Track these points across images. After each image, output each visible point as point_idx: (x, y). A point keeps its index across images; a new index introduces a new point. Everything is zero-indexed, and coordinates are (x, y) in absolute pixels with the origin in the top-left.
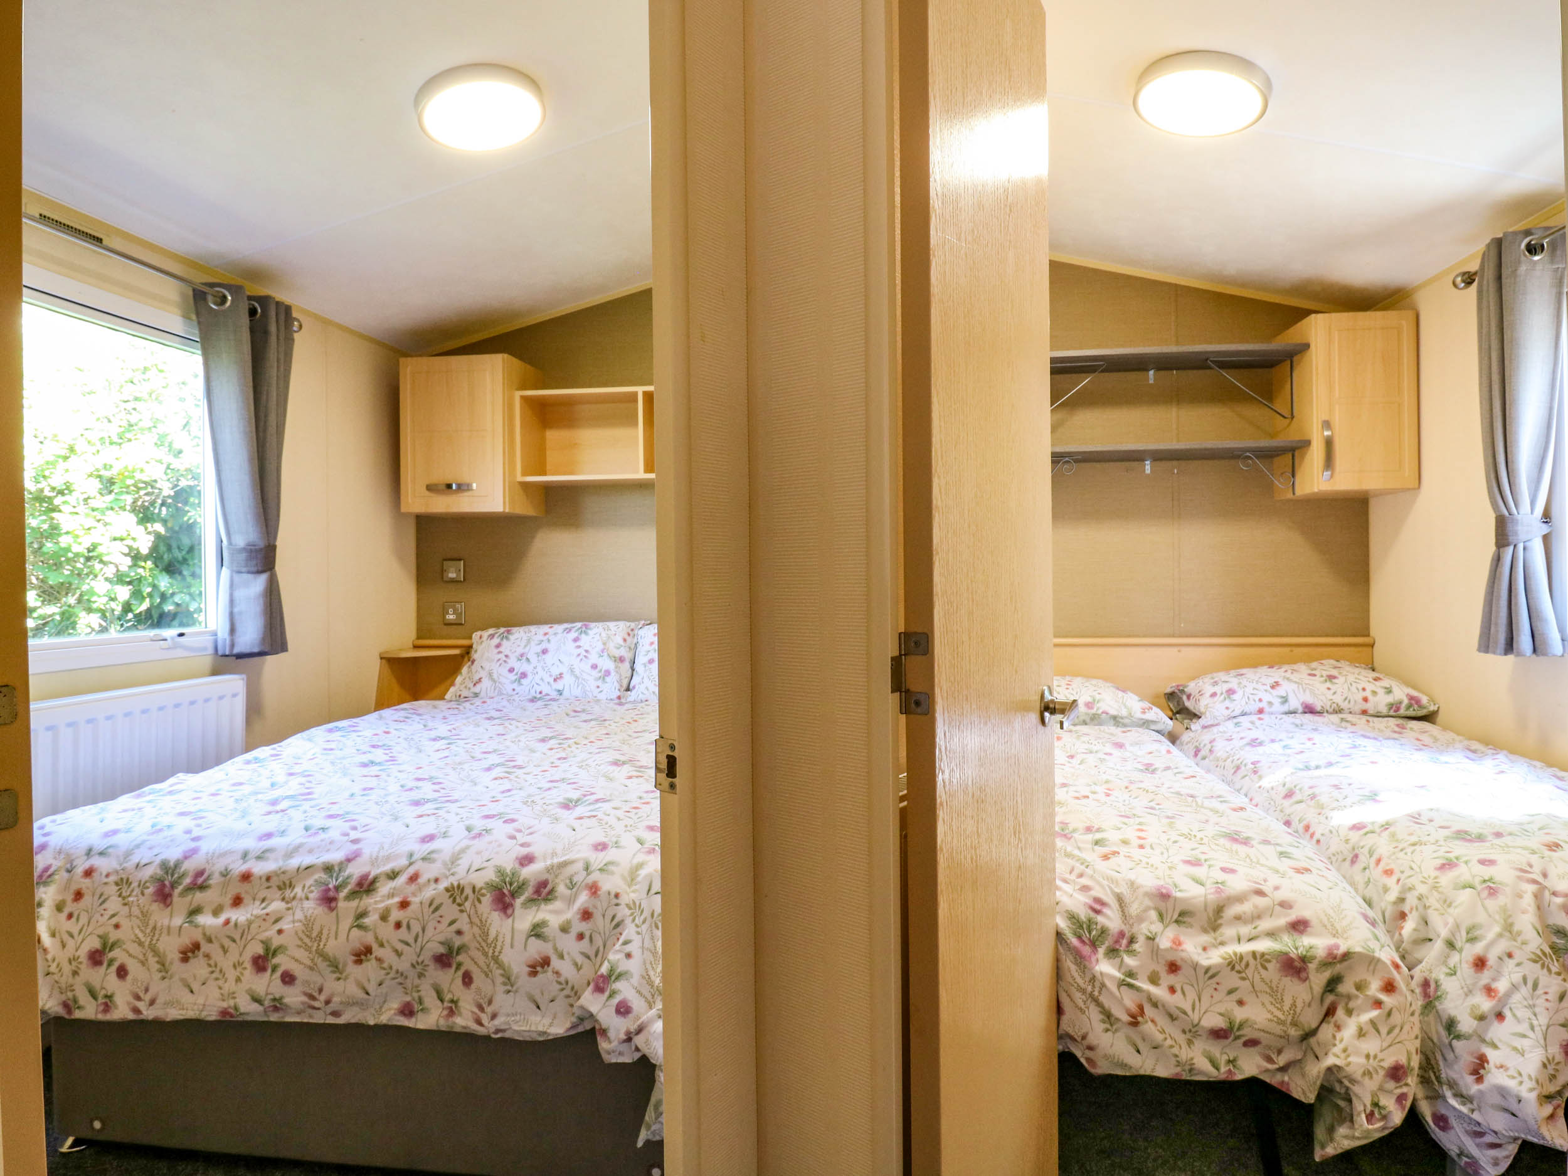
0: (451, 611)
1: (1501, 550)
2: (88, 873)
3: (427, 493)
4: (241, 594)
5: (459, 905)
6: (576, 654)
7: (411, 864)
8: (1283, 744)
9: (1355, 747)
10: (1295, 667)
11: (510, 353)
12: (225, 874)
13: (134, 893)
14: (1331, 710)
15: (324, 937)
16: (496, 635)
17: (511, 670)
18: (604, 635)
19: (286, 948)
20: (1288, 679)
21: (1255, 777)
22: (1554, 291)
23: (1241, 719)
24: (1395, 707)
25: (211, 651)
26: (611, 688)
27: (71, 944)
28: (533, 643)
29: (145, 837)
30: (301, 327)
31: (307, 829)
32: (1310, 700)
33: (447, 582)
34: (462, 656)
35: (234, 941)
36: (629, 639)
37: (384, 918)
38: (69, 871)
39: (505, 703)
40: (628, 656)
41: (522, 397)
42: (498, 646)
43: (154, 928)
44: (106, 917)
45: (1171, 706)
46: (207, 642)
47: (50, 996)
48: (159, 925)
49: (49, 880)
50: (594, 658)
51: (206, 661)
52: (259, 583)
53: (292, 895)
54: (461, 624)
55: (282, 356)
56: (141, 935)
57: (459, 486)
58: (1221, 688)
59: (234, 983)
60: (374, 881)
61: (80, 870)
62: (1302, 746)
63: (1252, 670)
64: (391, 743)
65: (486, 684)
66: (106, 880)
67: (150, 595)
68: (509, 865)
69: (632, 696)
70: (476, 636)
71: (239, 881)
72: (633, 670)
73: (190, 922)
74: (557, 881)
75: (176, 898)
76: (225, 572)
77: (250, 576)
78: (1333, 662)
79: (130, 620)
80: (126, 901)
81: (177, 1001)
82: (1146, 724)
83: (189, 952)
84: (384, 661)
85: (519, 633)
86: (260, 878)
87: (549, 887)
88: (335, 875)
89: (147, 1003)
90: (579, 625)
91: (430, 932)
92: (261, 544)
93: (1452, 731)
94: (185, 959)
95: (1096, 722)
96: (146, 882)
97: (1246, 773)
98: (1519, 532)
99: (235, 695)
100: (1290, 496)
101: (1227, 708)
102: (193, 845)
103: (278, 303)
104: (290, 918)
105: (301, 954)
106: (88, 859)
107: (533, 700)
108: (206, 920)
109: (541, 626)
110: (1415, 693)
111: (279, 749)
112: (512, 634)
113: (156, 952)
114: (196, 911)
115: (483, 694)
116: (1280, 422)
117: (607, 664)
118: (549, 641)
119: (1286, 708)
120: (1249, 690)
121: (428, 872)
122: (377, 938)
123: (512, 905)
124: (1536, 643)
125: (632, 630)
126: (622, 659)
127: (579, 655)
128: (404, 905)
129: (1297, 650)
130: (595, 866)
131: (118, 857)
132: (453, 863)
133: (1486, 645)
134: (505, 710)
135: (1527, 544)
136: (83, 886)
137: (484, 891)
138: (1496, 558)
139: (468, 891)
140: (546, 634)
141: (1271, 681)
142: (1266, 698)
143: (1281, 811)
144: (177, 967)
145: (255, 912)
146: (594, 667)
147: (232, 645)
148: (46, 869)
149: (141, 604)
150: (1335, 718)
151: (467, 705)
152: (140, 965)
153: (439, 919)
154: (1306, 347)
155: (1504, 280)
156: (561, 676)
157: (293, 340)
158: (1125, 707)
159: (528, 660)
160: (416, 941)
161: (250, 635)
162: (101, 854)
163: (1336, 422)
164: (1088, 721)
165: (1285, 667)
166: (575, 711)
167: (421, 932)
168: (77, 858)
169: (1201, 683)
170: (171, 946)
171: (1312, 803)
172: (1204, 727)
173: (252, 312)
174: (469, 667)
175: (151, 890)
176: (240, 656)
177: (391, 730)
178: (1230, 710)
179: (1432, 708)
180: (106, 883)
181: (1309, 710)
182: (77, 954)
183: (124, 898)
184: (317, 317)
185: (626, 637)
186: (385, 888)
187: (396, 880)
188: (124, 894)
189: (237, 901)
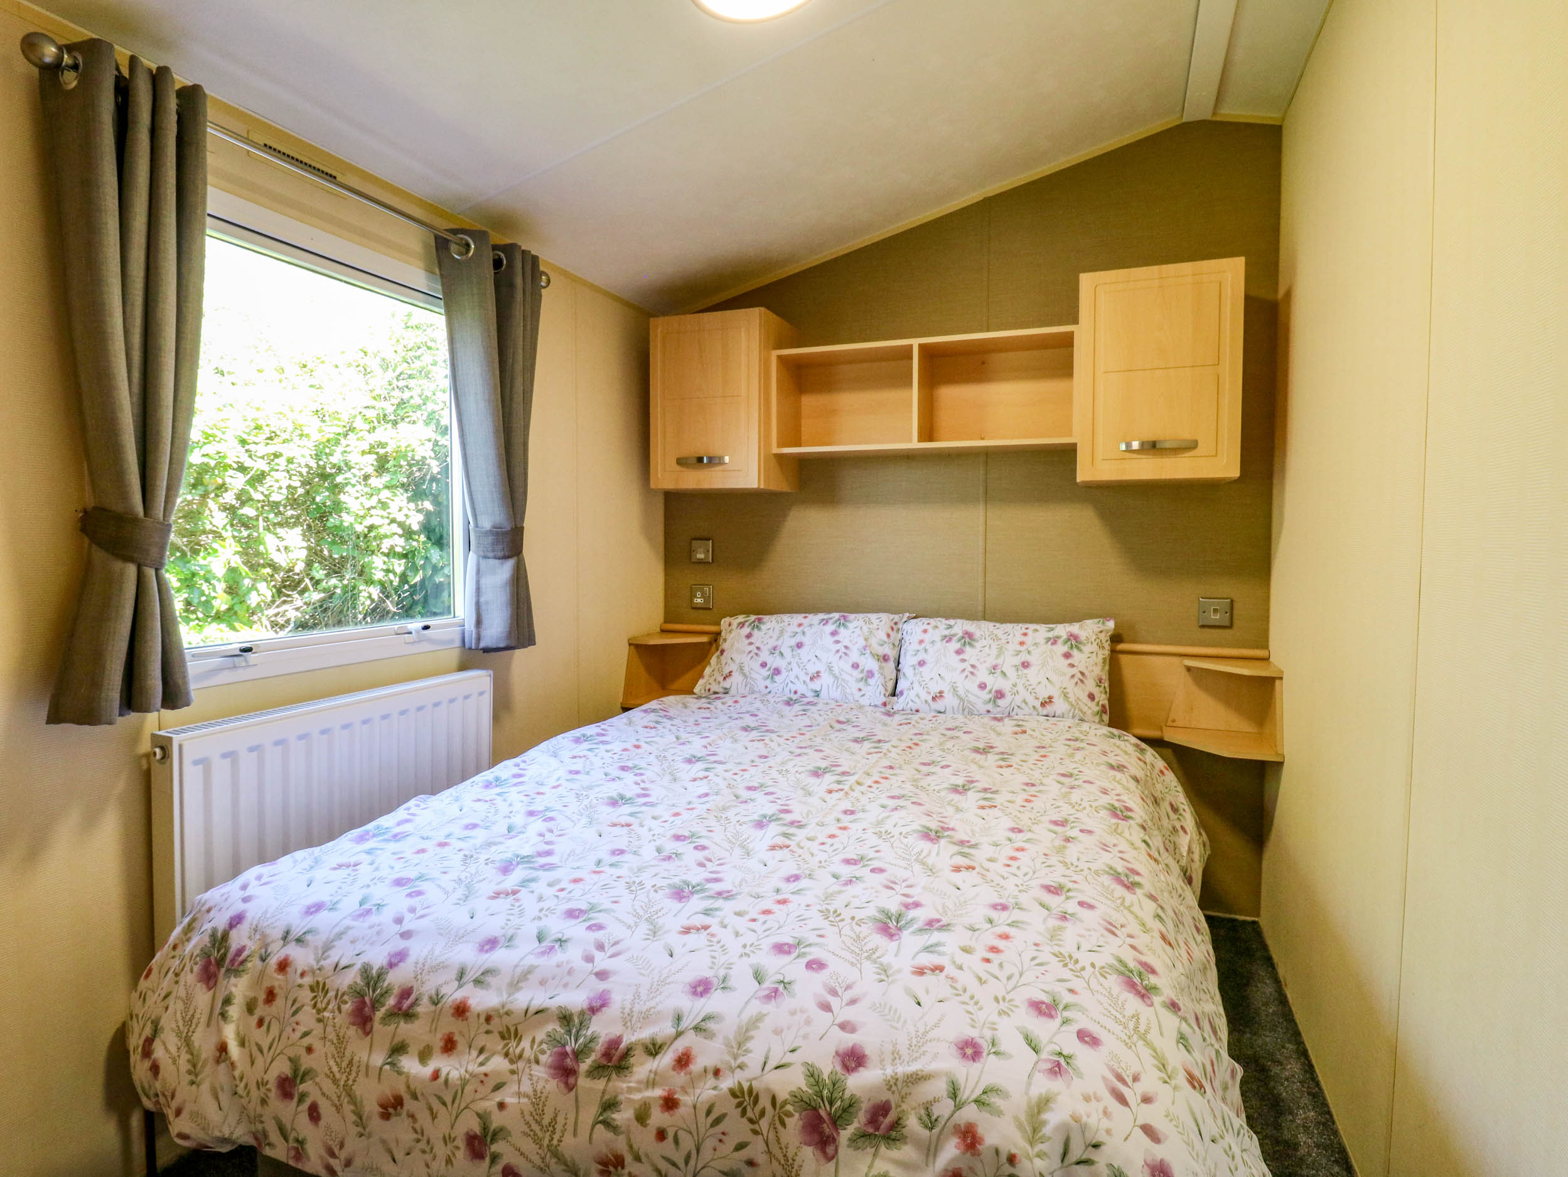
0: (699, 594)
2: (283, 966)
3: (678, 468)
4: (488, 582)
5: (751, 1121)
6: (834, 650)
7: (679, 1034)
11: (768, 308)
12: (436, 1001)
13: (330, 1007)
15: (559, 1127)
16: (747, 624)
17: (764, 665)
18: (865, 628)
19: (509, 1133)
25: (458, 643)
26: (875, 692)
27: (260, 1062)
28: (786, 636)
29: (348, 922)
30: (549, 281)
31: (540, 938)
33: (695, 563)
34: (710, 644)
35: (444, 1104)
36: (893, 634)
37: (642, 1117)
38: (263, 960)
39: (758, 704)
40: (892, 653)
41: (780, 357)
42: (749, 636)
43: (351, 1063)
44: (298, 1034)
46: (454, 634)
47: (239, 1122)
48: (356, 1058)
49: (241, 968)
50: (854, 656)
51: (453, 656)
52: (505, 570)
53: (518, 1051)
54: (709, 609)
55: (528, 312)
56: (335, 1069)
57: (710, 459)
59: (444, 1163)
60: (628, 1053)
61: (273, 961)
64: (643, 764)
65: (736, 680)
66: (300, 981)
67: (423, 567)
68: (827, 1067)
69: (899, 703)
70: (725, 622)
71: (453, 1015)
72: (898, 670)
73: (393, 1064)
74: (904, 1107)
75: (377, 1025)
76: (472, 556)
77: (497, 561)
79: (407, 591)
80: (320, 1016)
81: (377, 1168)
83: (391, 1107)
84: (632, 647)
85: (771, 623)
86: (479, 1015)
87: (891, 1117)
88: (574, 1031)
89: (343, 1163)
90: (836, 615)
91: (707, 1154)
92: (508, 526)
94: (386, 1116)
96: (343, 994)
99: (481, 694)
102: (402, 944)
103: (523, 252)
104: (515, 1088)
105: (528, 1146)
106: (284, 946)
107: (789, 703)
108: (410, 1064)
109: (795, 616)
111: (522, 765)
112: (764, 623)
113: (353, 1100)
114: (399, 1049)
115: (733, 692)
117: (870, 664)
118: (804, 633)
121: (707, 1054)
122: (631, 1147)
123: (834, 1140)
125: (896, 623)
126: (885, 658)
127: (838, 651)
128: (670, 1103)
130: (968, 1092)
131: (316, 948)
132: (740, 1046)
134: (761, 715)
136: (276, 984)
137: (789, 1108)
139: (765, 1102)
140: (800, 625)
144: (376, 1124)
145: (471, 1068)
146: (855, 666)
147: (479, 639)
148: (240, 952)
149: (415, 575)
151: (718, 703)
152: (334, 1109)
153: (722, 1137)
156: (818, 675)
157: (541, 296)
159: (781, 654)
160: (687, 1163)
161: (496, 629)
162: (299, 941)
166: (839, 722)
167: (694, 1152)
168: (273, 942)
170: (370, 1093)
173: (497, 263)
174: (718, 657)
175: (347, 1007)
176: (487, 650)
177: (642, 744)
180: (300, 986)
182: (266, 1078)
183: (319, 1011)
184: (565, 274)
185: (890, 631)
186: (643, 1068)
187: (658, 1057)
188: (319, 1005)
189: (449, 1046)
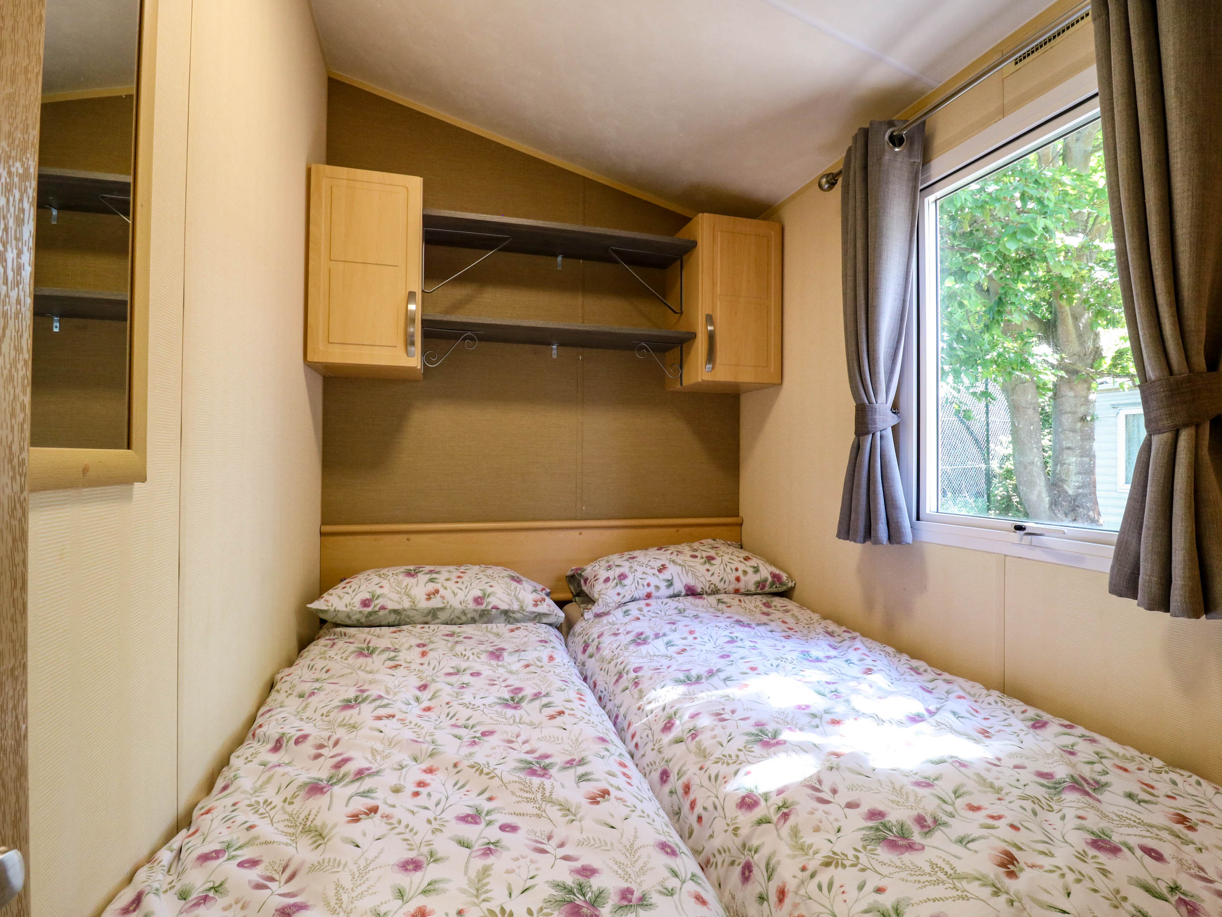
1: (861, 438)
8: (666, 639)
9: (732, 641)
10: (680, 548)
14: (709, 591)
20: (673, 561)
21: (635, 692)
22: (911, 184)
23: (631, 606)
24: (761, 584)
32: (691, 582)
45: (572, 588)
58: (615, 573)
62: (684, 642)
63: (644, 552)
78: (710, 541)
82: (537, 618)
93: (808, 608)
95: (485, 619)
97: (626, 684)
98: (878, 421)
100: (678, 387)
101: (619, 594)
110: (777, 572)
116: (673, 318)
119: (670, 592)
120: (639, 575)
124: (891, 531)
129: (682, 530)
133: (846, 532)
135: (883, 432)
138: (855, 446)
141: (658, 564)
142: (654, 581)
143: (660, 752)
150: (712, 599)
154: (693, 245)
155: (870, 169)
158: (517, 599)
163: (718, 316)
164: (477, 617)
165: (672, 548)
169: (597, 567)
171: (692, 745)
172: (598, 616)
178: (621, 596)
179: (790, 584)
181: (691, 592)
